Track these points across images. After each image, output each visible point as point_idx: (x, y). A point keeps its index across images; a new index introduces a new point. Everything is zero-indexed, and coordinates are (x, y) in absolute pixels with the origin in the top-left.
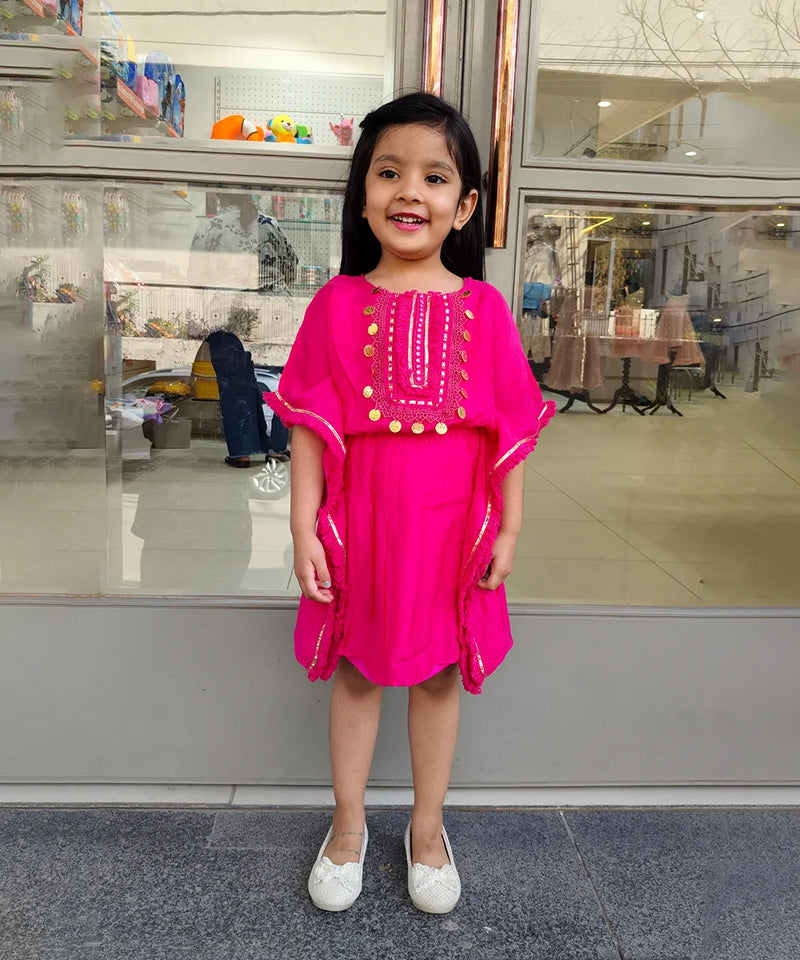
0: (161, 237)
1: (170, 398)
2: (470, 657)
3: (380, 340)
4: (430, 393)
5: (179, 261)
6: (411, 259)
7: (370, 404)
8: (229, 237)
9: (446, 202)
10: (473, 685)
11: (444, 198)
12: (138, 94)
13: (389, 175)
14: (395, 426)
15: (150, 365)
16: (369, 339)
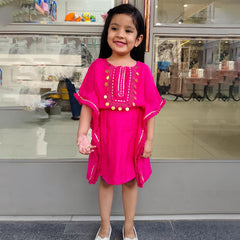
0: (51, 51)
1: (54, 100)
2: (139, 177)
3: (110, 81)
4: (124, 98)
5: (56, 58)
6: (121, 55)
7: (106, 101)
8: (71, 50)
9: (132, 38)
10: (140, 185)
11: (131, 37)
12: (42, 7)
13: (114, 29)
14: (113, 108)
15: (49, 90)
16: (106, 81)
